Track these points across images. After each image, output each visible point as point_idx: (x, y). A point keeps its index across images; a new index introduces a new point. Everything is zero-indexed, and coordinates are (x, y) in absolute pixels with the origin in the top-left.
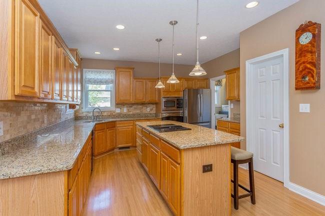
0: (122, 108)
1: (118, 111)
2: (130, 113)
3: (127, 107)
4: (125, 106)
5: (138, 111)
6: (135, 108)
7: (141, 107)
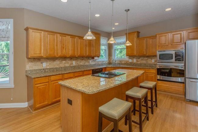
0: (133, 59)
1: (130, 61)
2: (138, 63)
3: (136, 58)
4: (135, 58)
5: (144, 62)
6: (141, 60)
7: (147, 58)
